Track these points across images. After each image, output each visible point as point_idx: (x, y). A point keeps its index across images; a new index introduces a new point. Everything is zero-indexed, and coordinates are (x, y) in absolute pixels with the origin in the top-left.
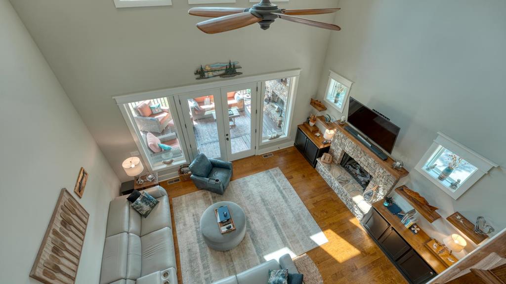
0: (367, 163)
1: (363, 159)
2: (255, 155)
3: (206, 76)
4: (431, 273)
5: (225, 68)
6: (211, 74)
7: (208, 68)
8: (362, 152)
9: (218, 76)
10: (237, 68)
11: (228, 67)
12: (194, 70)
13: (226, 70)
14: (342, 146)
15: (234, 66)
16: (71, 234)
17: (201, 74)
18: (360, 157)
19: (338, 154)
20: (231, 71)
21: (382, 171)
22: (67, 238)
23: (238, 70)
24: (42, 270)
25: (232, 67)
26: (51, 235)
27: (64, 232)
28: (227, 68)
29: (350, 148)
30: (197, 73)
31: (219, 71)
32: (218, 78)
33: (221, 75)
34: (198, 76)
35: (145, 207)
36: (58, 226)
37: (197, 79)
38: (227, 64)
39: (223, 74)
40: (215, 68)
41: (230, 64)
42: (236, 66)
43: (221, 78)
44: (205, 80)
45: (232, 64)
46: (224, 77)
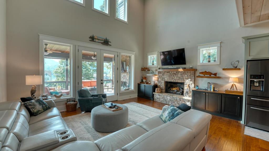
0: (178, 78)
1: (175, 77)
3: (95, 41)
4: (238, 98)
5: (104, 40)
6: (97, 41)
7: (96, 37)
8: (174, 75)
11: (105, 40)
12: (89, 36)
13: (104, 41)
14: (163, 80)
15: (108, 40)
17: (92, 39)
18: (174, 77)
19: (163, 85)
20: (106, 43)
21: (186, 76)
23: (110, 43)
25: (107, 40)
29: (168, 77)
30: (90, 37)
31: (101, 40)
32: (100, 44)
34: (91, 39)
35: (37, 106)
37: (90, 40)
38: (105, 38)
39: (102, 43)
40: (99, 38)
41: (106, 38)
42: (109, 41)
43: (102, 44)
44: (94, 42)
45: (107, 39)
46: (103, 44)
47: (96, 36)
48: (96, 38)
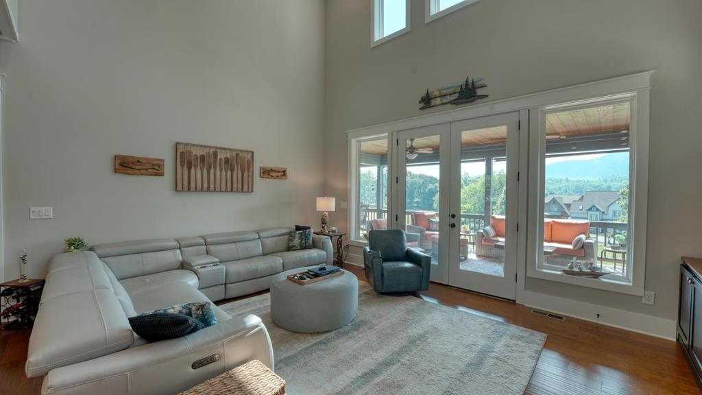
2: (514, 301)
3: (432, 104)
5: (459, 90)
6: (438, 101)
7: (435, 93)
9: (449, 103)
10: (479, 88)
11: (464, 87)
12: (419, 98)
13: (461, 92)
15: (473, 85)
16: (224, 172)
17: (427, 101)
20: (468, 94)
22: (218, 169)
23: (480, 92)
24: (183, 150)
25: (470, 86)
26: (211, 151)
27: (220, 164)
28: (461, 88)
30: (421, 100)
31: (450, 94)
32: (449, 105)
33: (453, 102)
34: (422, 105)
36: (221, 156)
38: (463, 82)
39: (455, 100)
40: (444, 92)
41: (467, 81)
42: (476, 84)
43: (453, 106)
44: (432, 109)
45: (470, 81)
46: (456, 104)
47: (434, 88)
48: (437, 93)
